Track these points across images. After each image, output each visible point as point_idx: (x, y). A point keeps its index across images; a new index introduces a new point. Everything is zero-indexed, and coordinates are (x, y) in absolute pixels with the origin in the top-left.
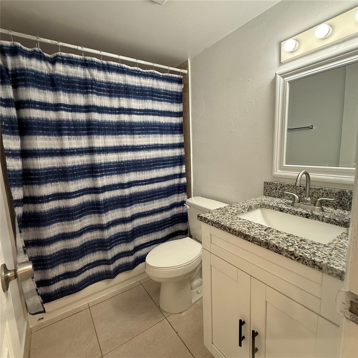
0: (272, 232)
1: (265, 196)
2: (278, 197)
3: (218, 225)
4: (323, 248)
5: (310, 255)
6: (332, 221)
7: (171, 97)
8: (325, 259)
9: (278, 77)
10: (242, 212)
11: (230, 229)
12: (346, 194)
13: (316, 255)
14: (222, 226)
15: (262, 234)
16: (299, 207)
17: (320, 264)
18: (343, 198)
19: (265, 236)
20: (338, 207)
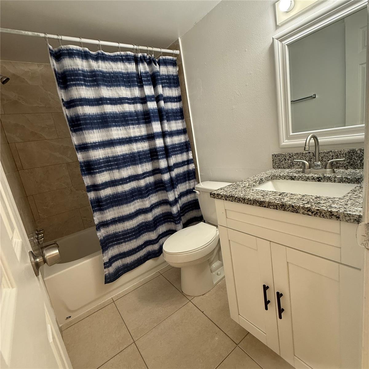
0: (287, 195)
1: (274, 169)
2: (288, 167)
3: (232, 198)
4: (338, 200)
5: (327, 207)
6: (344, 180)
7: (168, 81)
8: (341, 208)
9: (276, 41)
10: (254, 185)
11: (244, 199)
12: (356, 152)
13: (332, 207)
14: (235, 199)
15: (277, 198)
16: (310, 173)
17: (337, 213)
18: (353, 157)
19: (280, 199)
20: (349, 167)
